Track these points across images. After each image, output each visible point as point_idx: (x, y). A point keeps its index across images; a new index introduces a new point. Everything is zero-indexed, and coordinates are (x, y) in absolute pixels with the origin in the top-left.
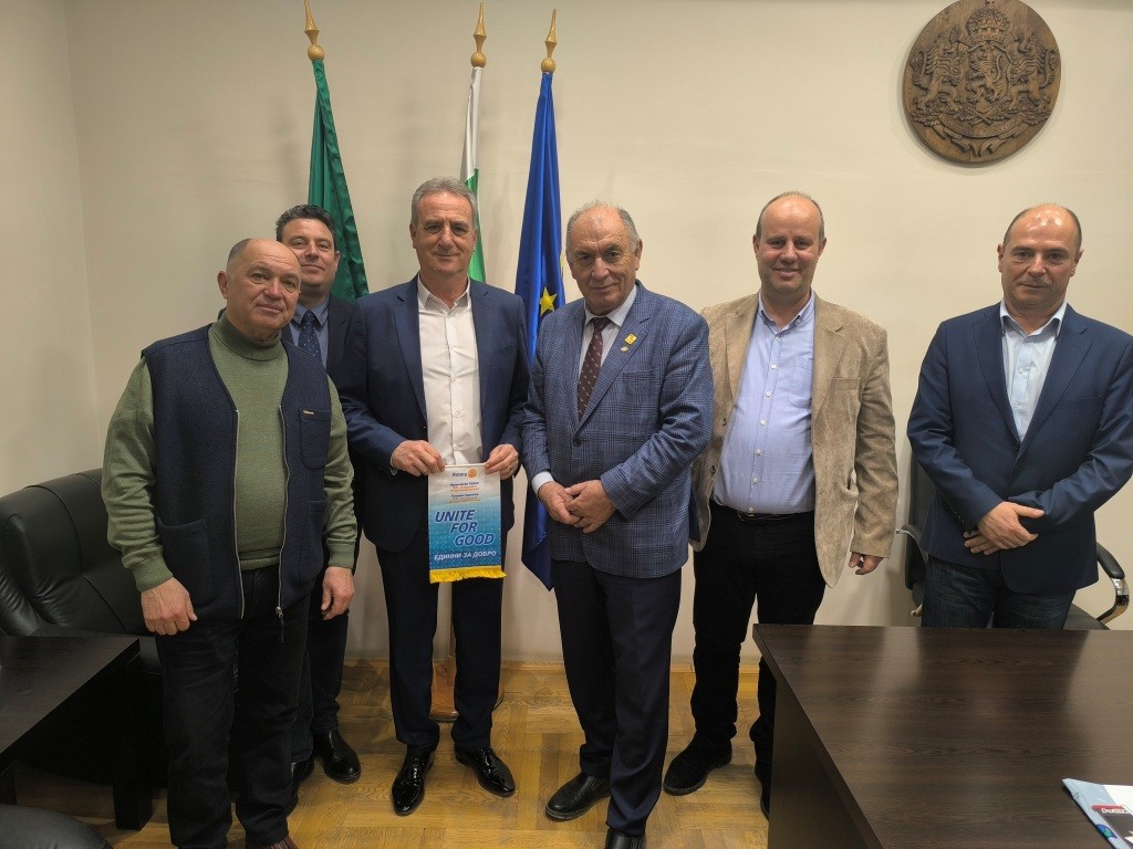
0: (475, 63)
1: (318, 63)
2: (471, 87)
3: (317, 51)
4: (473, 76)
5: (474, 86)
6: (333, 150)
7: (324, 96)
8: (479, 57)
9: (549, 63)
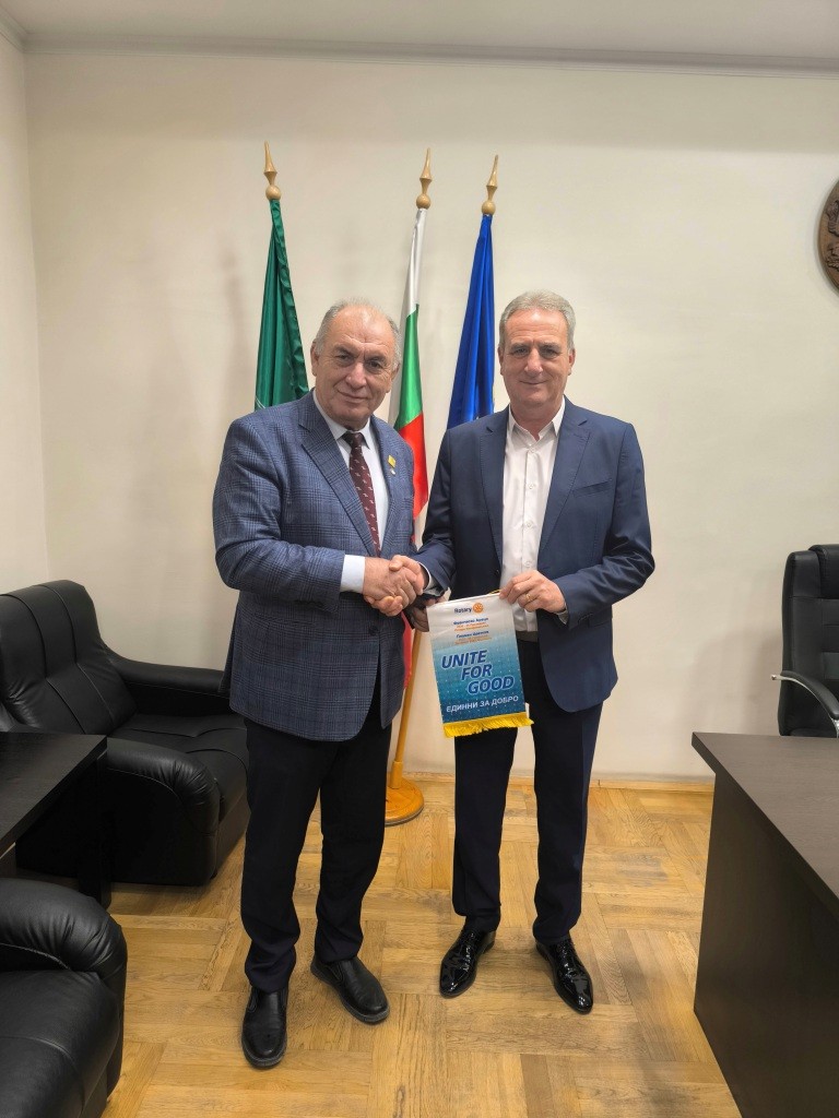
0: (421, 205)
1: (274, 202)
2: (416, 228)
3: (274, 191)
4: (418, 216)
5: (419, 226)
6: (286, 284)
7: (280, 233)
8: (424, 199)
9: (489, 205)
